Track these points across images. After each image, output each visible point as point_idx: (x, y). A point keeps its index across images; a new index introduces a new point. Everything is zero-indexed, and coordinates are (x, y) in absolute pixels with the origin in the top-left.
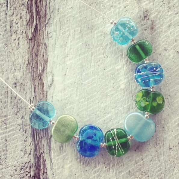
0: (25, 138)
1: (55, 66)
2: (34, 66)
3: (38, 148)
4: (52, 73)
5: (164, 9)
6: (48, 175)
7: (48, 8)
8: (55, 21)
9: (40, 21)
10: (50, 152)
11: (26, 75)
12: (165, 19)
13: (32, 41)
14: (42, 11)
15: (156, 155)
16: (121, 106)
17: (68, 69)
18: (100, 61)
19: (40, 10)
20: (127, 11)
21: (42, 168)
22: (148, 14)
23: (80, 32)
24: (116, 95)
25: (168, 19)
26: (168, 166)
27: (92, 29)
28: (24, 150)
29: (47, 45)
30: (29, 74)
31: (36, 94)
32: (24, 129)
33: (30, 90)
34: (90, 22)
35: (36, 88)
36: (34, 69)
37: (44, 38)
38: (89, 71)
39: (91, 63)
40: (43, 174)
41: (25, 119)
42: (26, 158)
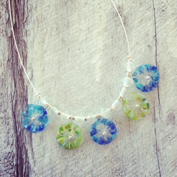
0: (8, 130)
1: (34, 62)
2: (14, 62)
3: (20, 139)
4: (32, 69)
5: (135, 5)
6: (30, 163)
7: (26, 7)
8: (33, 19)
9: (19, 20)
10: (31, 143)
11: (7, 71)
12: (136, 15)
13: (11, 39)
14: (20, 10)
15: (130, 143)
16: (97, 98)
17: (46, 65)
18: (76, 56)
19: (18, 9)
20: (100, 7)
21: (24, 157)
22: (121, 11)
23: (57, 29)
24: (92, 87)
25: (140, 15)
26: (141, 152)
27: (68, 26)
28: (7, 141)
29: (26, 42)
30: (10, 70)
31: (17, 89)
32: (7, 122)
33: (11, 86)
34: (66, 19)
35: (17, 83)
36: (14, 65)
37: (22, 36)
38: (66, 66)
39: (68, 58)
40: (26, 163)
41: (8, 112)
42: (9, 149)
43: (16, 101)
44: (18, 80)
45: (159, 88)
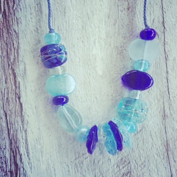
43: (7, 99)
44: (9, 75)
45: (168, 81)
